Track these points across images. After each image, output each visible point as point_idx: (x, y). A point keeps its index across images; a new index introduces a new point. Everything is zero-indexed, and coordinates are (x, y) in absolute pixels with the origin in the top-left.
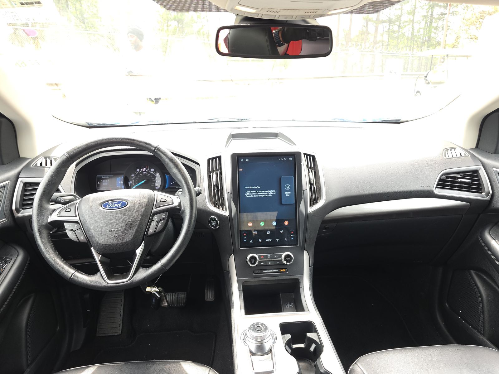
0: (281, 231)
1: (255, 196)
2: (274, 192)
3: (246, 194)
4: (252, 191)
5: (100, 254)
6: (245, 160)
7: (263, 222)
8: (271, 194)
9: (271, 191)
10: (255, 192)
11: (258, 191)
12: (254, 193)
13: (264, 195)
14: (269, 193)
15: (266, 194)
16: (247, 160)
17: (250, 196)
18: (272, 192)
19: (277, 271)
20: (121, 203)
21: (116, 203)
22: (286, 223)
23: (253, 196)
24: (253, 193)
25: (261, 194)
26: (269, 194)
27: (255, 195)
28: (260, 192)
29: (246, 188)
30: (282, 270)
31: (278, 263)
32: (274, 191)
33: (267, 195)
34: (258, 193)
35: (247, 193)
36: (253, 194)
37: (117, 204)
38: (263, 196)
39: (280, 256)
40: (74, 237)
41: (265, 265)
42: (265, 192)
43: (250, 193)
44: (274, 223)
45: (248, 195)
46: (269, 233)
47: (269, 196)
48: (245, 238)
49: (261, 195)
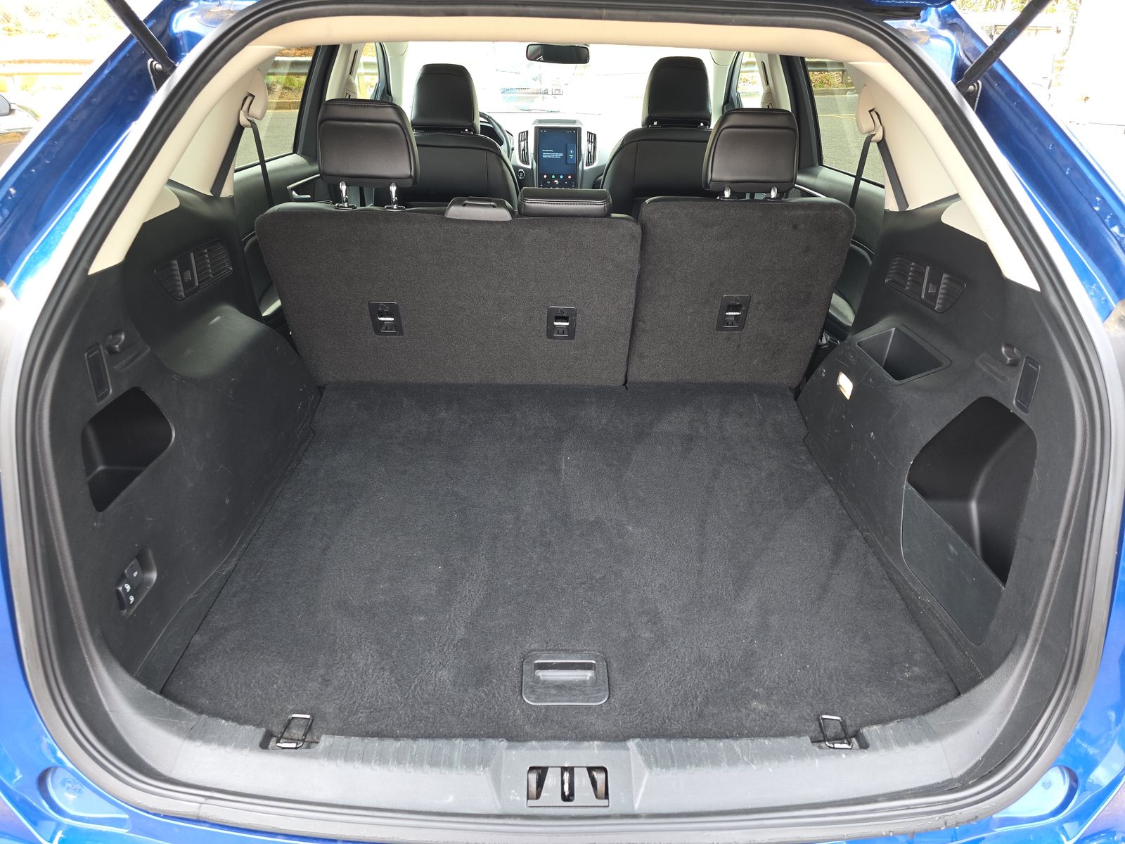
0: (566, 182)
1: (549, 157)
4: (547, 154)
6: (543, 132)
7: (554, 176)
11: (551, 154)
17: (546, 157)
18: (561, 155)
22: (570, 177)
29: (543, 151)
35: (544, 155)
42: (556, 155)
44: (561, 176)
46: (558, 183)
47: (559, 157)
48: (542, 185)
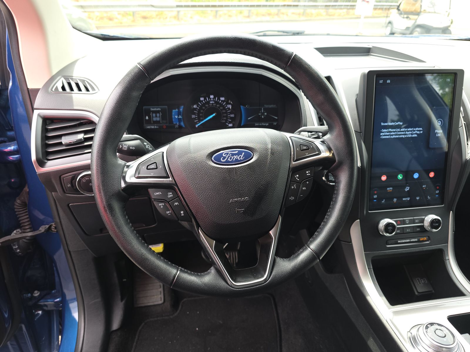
0: (423, 186)
1: (394, 137)
2: (420, 131)
3: (381, 134)
4: (390, 130)
5: (214, 240)
6: (385, 81)
7: (401, 175)
8: (416, 134)
9: (417, 129)
10: (395, 130)
11: (399, 130)
12: (394, 132)
13: (406, 134)
14: (414, 132)
15: (410, 134)
16: (389, 81)
17: (387, 137)
18: (418, 131)
19: (416, 240)
20: (243, 153)
21: (235, 154)
22: (432, 175)
23: (391, 137)
24: (392, 132)
25: (402, 133)
26: (413, 134)
27: (395, 135)
28: (402, 130)
29: (382, 124)
30: (423, 239)
31: (418, 229)
32: (421, 129)
33: (410, 136)
34: (399, 132)
35: (383, 132)
36: (391, 134)
37: (237, 156)
38: (406, 136)
39: (422, 221)
40: (168, 212)
41: (401, 233)
42: (409, 131)
43: (387, 132)
44: (416, 176)
45: (385, 135)
46: (408, 190)
47: (414, 136)
48: (375, 197)
49: (403, 135)
